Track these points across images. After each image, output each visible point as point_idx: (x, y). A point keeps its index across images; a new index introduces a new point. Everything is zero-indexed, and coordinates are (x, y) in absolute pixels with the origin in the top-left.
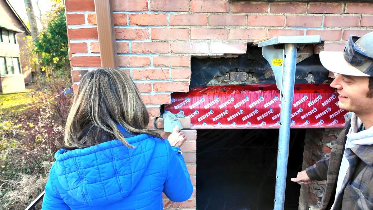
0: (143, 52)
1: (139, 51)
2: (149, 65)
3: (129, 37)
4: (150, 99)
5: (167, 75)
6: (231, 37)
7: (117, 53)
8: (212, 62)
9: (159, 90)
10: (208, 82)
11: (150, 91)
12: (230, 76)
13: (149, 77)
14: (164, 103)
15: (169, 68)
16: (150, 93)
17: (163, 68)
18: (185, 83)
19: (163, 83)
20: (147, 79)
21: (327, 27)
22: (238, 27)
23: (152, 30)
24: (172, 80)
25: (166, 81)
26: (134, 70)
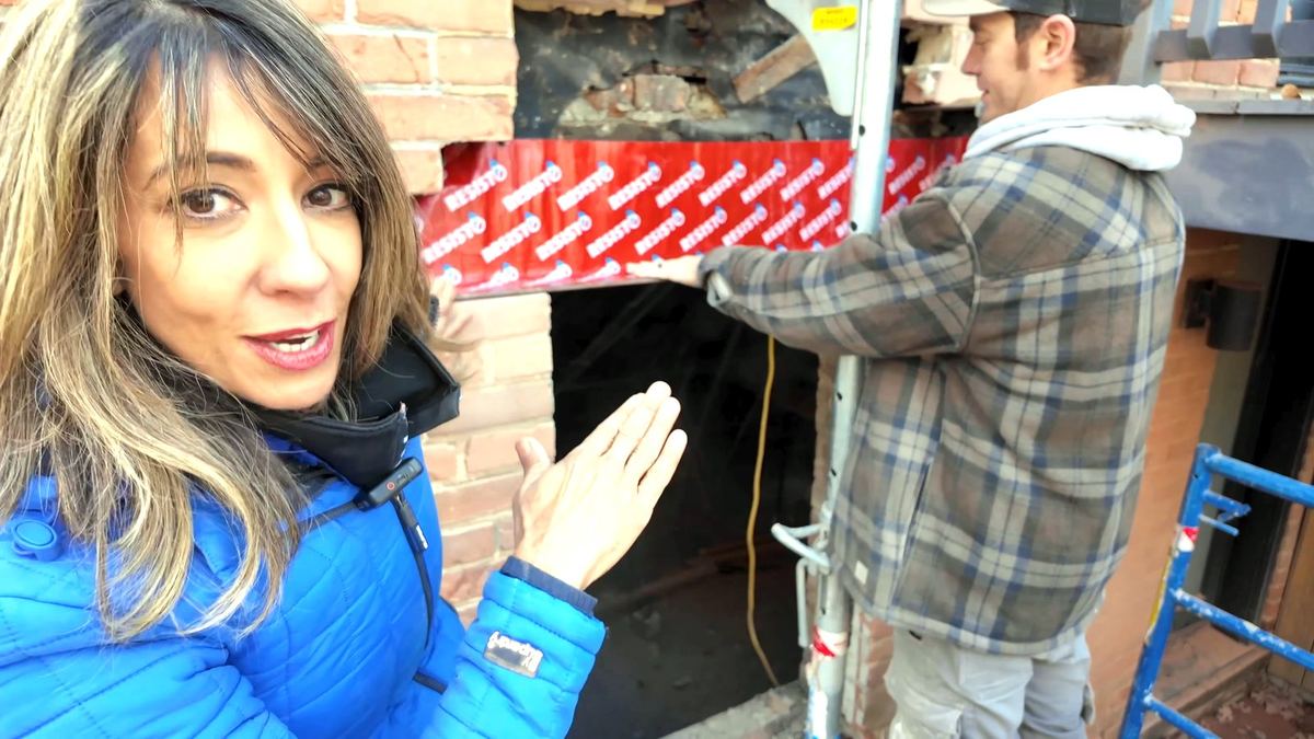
2: (340, 16)
5: (419, 63)
8: (574, 31)
10: (561, 112)
12: (634, 87)
15: (429, 34)
17: (400, 33)
18: (496, 104)
19: (405, 99)
24: (442, 86)
25: (416, 90)
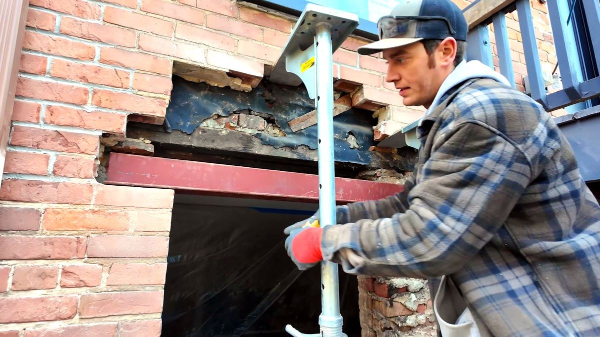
0: (83, 37)
1: (76, 33)
2: (92, 59)
3: (60, 8)
4: (82, 117)
5: (124, 81)
6: (240, 50)
7: (26, 26)
8: (210, 93)
9: (103, 104)
10: (202, 122)
11: (85, 103)
12: (239, 118)
13: (88, 77)
14: (110, 129)
15: (131, 71)
16: (83, 108)
17: (117, 69)
18: (158, 101)
19: (114, 92)
20: (81, 81)
21: (364, 69)
22: (250, 41)
23: (108, 8)
24: (134, 91)
25: (121, 91)
26: (56, 60)
